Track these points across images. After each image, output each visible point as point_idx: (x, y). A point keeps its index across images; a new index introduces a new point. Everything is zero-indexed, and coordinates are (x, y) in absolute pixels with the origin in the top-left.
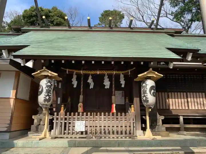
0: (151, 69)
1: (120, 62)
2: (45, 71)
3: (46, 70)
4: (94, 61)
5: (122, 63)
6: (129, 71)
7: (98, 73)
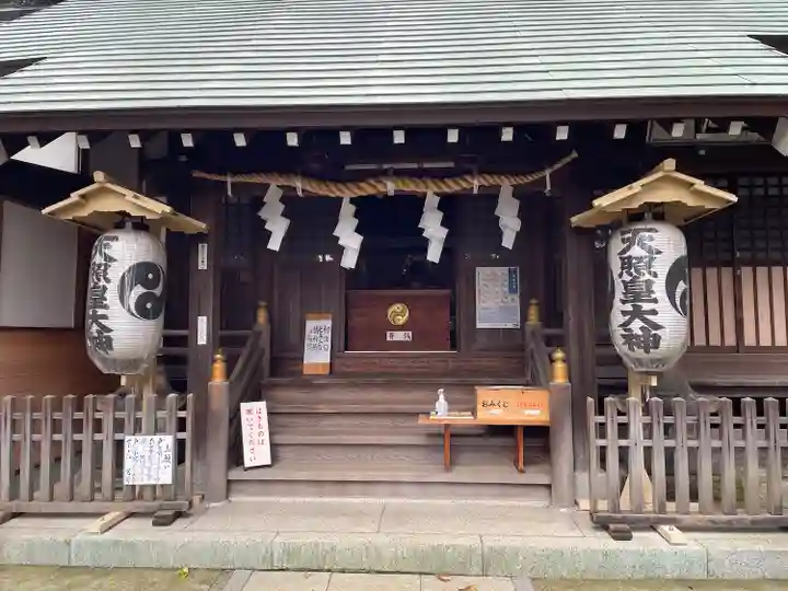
0: (670, 164)
1: (496, 130)
2: (103, 191)
3: (109, 185)
4: (348, 134)
5: (507, 135)
6: (547, 173)
7: (390, 187)
